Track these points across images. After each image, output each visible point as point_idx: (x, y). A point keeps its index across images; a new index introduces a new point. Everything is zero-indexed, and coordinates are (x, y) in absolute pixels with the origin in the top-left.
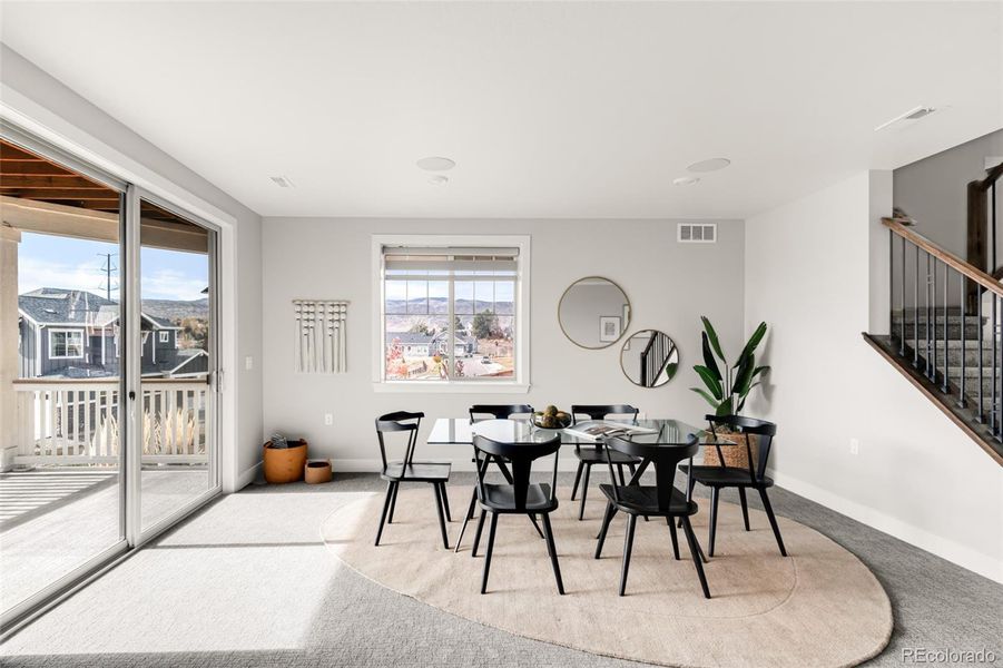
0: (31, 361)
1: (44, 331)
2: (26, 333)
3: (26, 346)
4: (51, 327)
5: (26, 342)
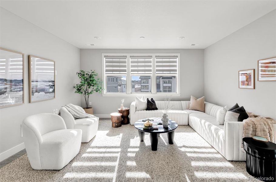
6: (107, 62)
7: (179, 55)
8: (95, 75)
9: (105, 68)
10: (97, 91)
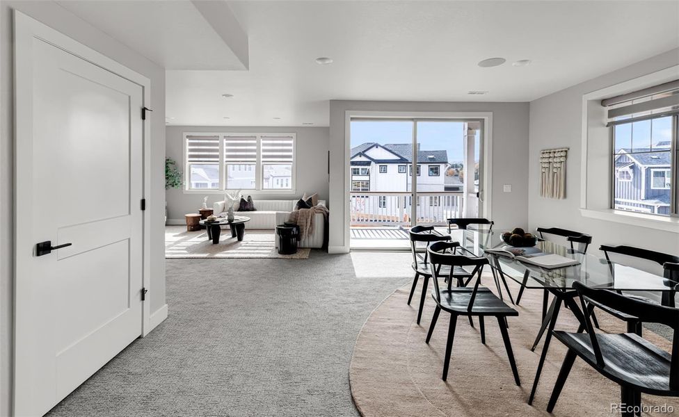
0: (639, 191)
1: (648, 170)
2: (636, 171)
3: (636, 180)
4: (653, 168)
5: (636, 177)
6: (191, 144)
7: (294, 135)
8: (172, 163)
9: (188, 153)
10: (173, 186)
